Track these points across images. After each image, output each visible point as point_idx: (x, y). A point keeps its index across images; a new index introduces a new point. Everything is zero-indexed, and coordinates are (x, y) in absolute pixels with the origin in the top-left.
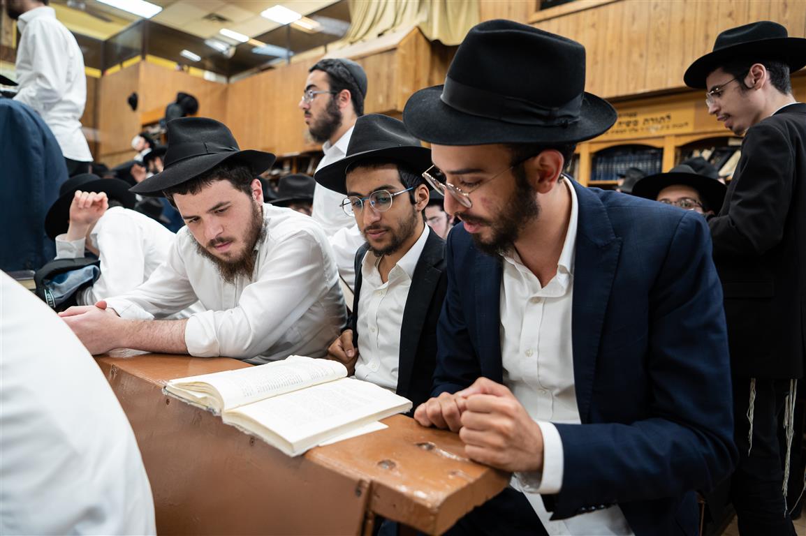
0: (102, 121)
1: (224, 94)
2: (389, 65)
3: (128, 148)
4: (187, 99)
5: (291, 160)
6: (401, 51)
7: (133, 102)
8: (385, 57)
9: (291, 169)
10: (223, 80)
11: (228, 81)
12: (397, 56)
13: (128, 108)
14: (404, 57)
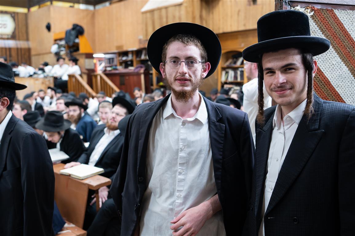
0: (31, 36)
1: (93, 15)
2: (180, 11)
3: (48, 51)
4: (78, 28)
5: (132, 52)
6: (185, 5)
7: (49, 28)
8: (177, 8)
9: (133, 56)
10: (91, 8)
11: (95, 8)
12: (183, 8)
13: (46, 30)
14: (186, 7)
